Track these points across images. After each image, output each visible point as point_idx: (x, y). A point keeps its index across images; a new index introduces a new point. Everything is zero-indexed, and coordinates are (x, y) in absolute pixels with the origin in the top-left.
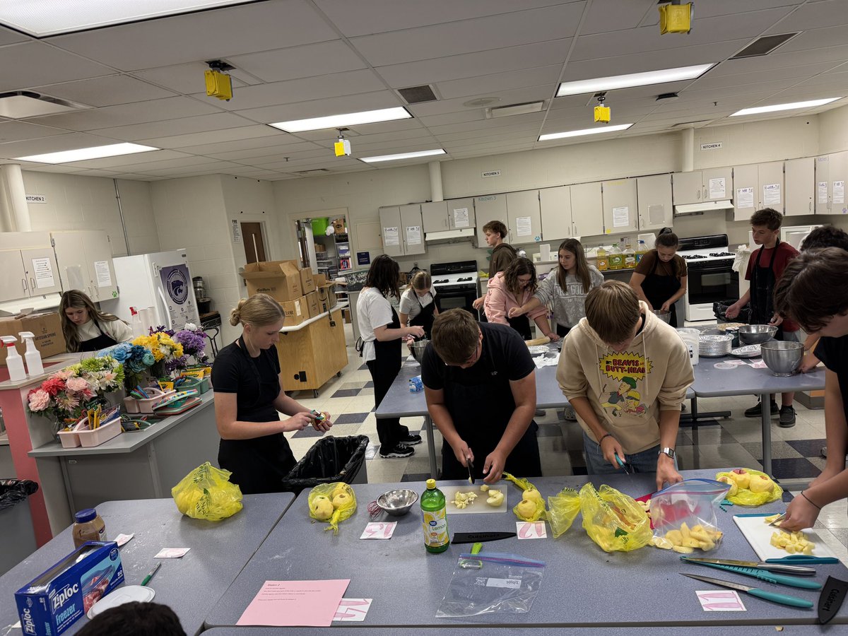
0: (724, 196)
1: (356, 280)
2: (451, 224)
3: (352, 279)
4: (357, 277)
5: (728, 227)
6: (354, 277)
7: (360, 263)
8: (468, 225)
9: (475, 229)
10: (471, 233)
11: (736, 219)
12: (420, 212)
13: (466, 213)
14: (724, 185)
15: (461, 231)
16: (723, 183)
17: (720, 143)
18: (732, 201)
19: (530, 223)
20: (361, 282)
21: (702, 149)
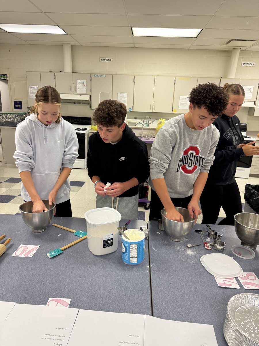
0: (251, 99)
1: (5, 118)
2: (74, 90)
3: (3, 118)
4: (6, 116)
5: (248, 119)
6: (4, 117)
7: (15, 108)
8: (85, 92)
9: (91, 96)
10: (87, 98)
11: (255, 115)
12: (54, 78)
13: (85, 84)
14: (252, 91)
15: (81, 96)
16: (252, 90)
17: (255, 63)
18: (255, 102)
19: (126, 98)
20: (9, 120)
21: (243, 65)
